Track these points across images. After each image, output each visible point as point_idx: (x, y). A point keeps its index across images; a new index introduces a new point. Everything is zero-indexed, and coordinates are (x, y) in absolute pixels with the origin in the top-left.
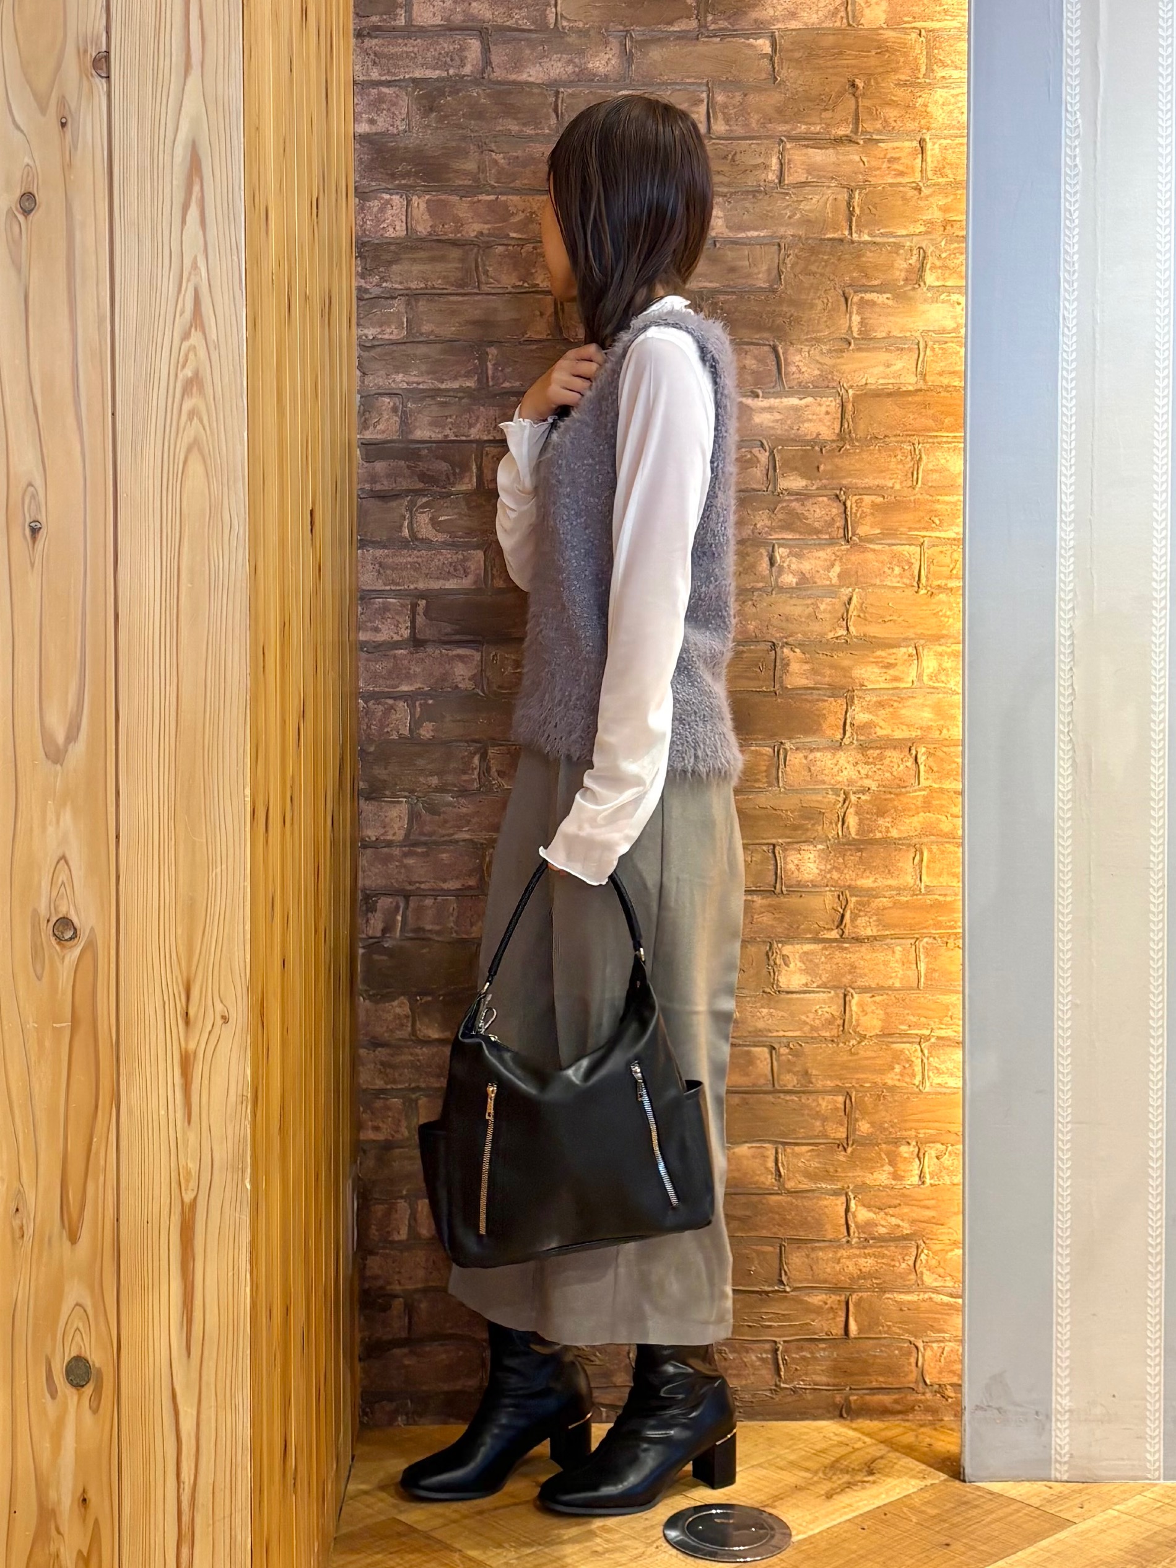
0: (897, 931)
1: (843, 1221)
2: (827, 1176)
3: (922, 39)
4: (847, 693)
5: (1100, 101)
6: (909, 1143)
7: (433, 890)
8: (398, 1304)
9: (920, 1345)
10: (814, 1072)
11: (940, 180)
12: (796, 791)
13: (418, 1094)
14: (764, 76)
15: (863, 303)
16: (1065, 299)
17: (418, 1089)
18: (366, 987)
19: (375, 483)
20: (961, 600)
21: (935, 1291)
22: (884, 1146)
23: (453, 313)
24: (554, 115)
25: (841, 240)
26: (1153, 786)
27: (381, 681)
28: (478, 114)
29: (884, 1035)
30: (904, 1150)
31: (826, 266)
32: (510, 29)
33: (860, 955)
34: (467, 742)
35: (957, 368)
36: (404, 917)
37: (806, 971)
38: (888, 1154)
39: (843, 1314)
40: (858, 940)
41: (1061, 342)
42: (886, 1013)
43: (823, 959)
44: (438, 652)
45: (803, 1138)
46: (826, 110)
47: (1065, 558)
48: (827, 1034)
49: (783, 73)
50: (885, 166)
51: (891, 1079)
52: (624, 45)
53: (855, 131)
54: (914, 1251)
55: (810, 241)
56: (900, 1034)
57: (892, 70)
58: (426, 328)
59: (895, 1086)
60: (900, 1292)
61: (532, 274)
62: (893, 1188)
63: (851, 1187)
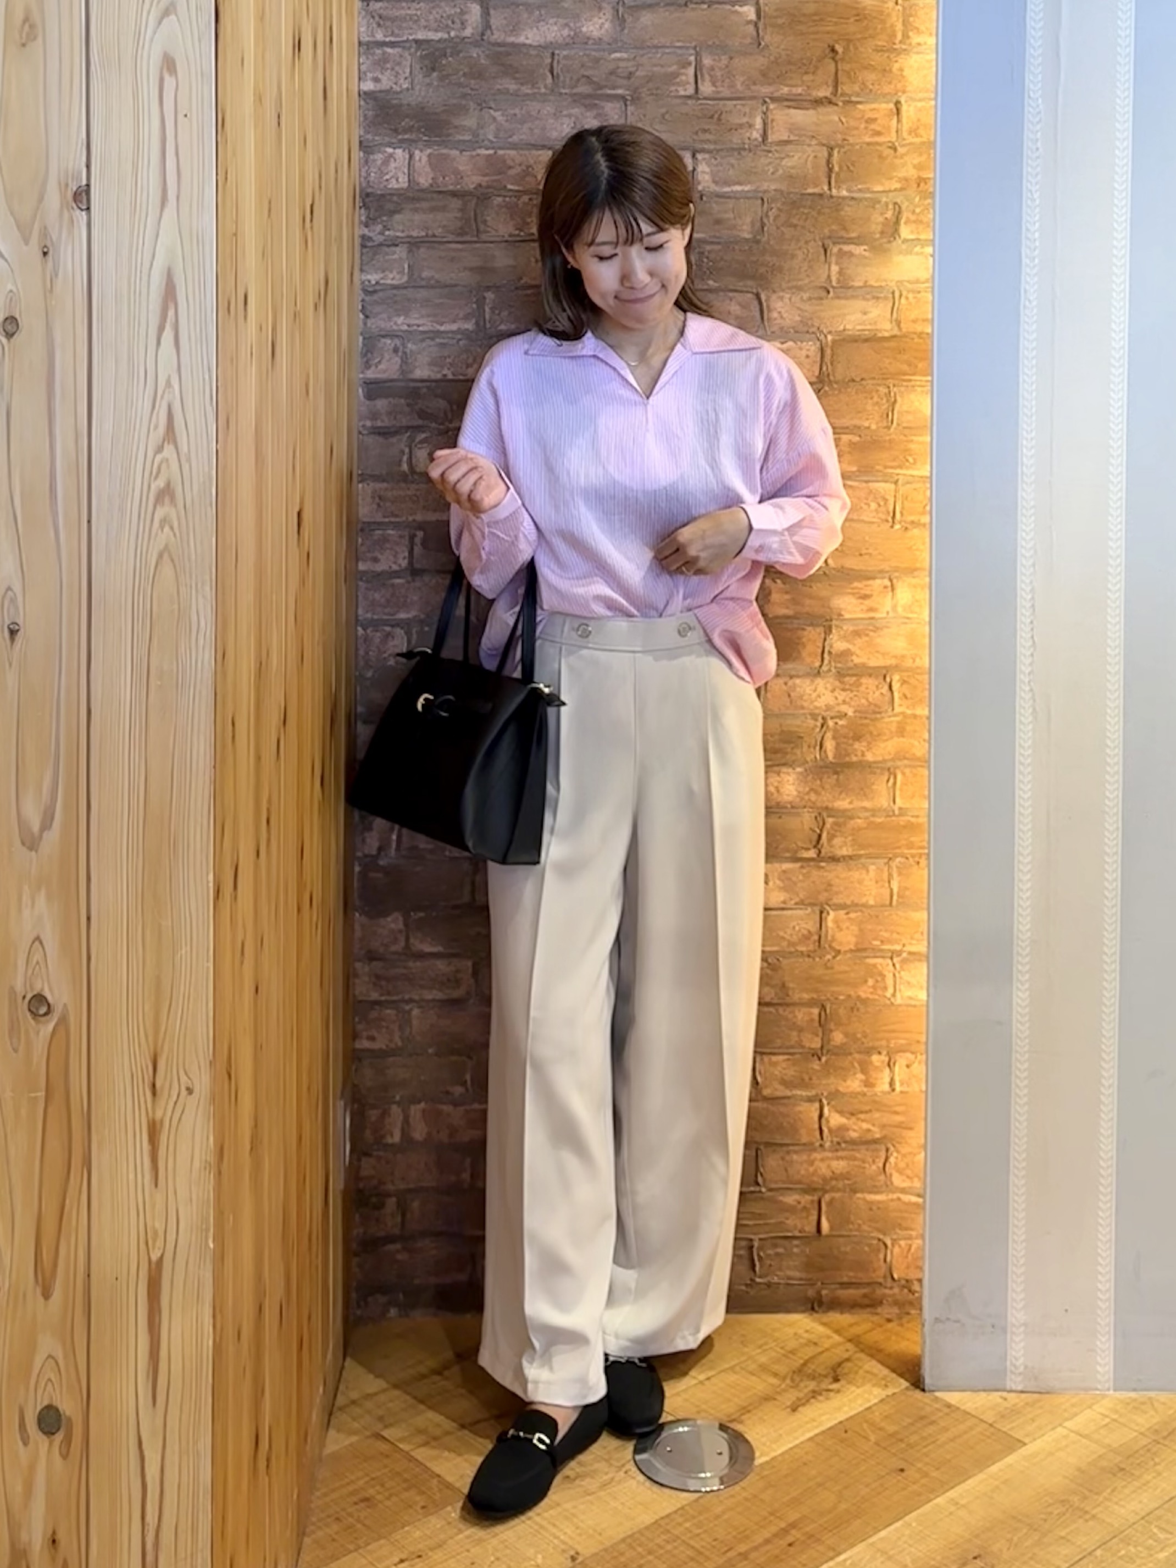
0: (871, 850)
1: (817, 1126)
2: (803, 1084)
4: (826, 623)
5: (1061, 89)
6: (880, 1053)
8: (391, 1202)
9: (889, 1242)
10: (791, 985)
11: (915, 140)
12: (777, 716)
13: (410, 1006)
14: (748, 41)
15: (841, 254)
17: (411, 1000)
19: (376, 419)
21: (903, 1191)
22: (857, 1056)
23: (452, 259)
24: (550, 76)
25: (821, 195)
27: (379, 609)
28: (478, 73)
29: (858, 950)
30: (875, 1058)
31: (806, 219)
33: (836, 874)
36: (399, 836)
37: (784, 889)
38: (860, 1063)
39: (815, 1213)
40: (834, 859)
42: (861, 930)
43: (801, 877)
44: (434, 581)
45: (780, 1048)
46: (807, 73)
47: (1026, 517)
48: (802, 948)
49: (767, 39)
50: (862, 126)
51: (864, 992)
52: (617, 11)
53: (835, 93)
54: (883, 1154)
55: (792, 196)
56: (873, 949)
57: (872, 37)
58: (425, 274)
59: (868, 999)
60: (870, 1192)
61: (528, 224)
62: (864, 1095)
63: (825, 1094)
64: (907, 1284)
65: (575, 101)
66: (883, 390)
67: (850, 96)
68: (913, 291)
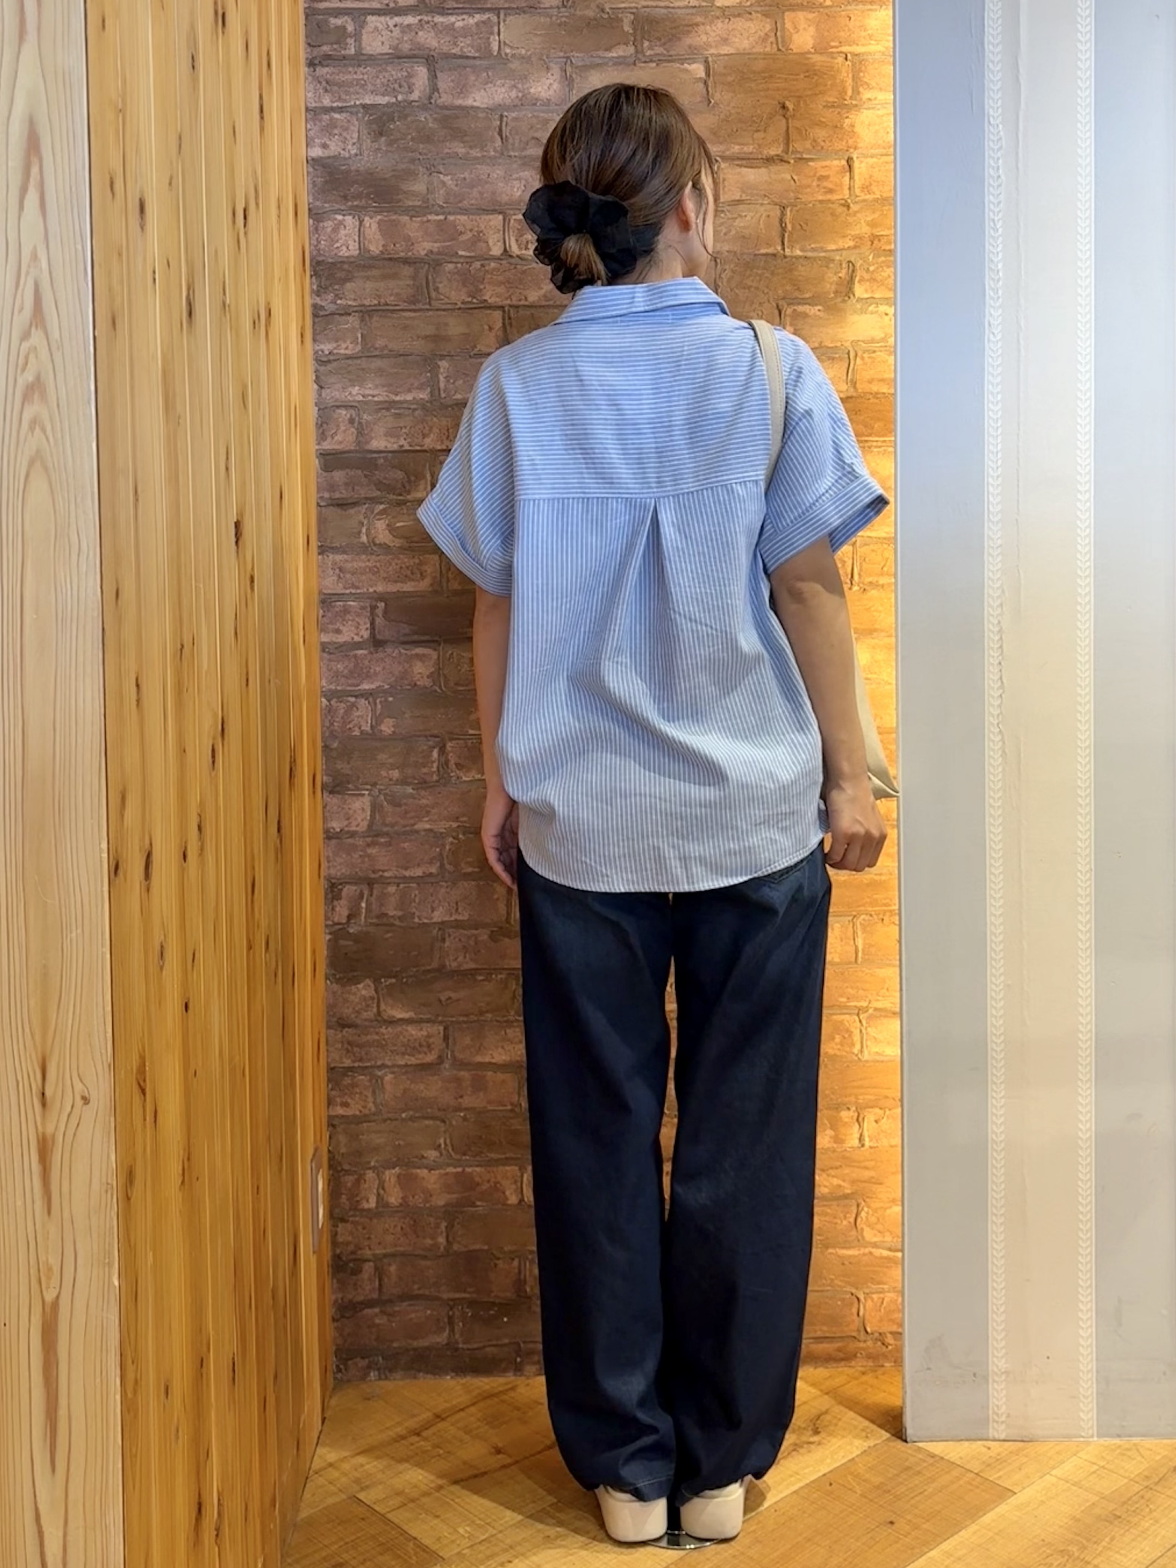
3: (848, 63)
5: (1021, 114)
6: (849, 1109)
7: (396, 877)
8: (368, 1268)
9: (862, 1297)
11: (868, 197)
13: (383, 1071)
14: (699, 99)
15: (796, 315)
16: (991, 306)
17: (383, 1066)
18: (333, 972)
19: (334, 492)
20: (893, 595)
21: (875, 1245)
23: (405, 328)
24: (499, 139)
25: (774, 255)
26: (1080, 775)
27: (343, 680)
28: (427, 138)
30: (844, 1114)
31: (760, 280)
32: (455, 56)
34: (426, 736)
35: (886, 376)
36: (368, 905)
38: (829, 1120)
41: (987, 348)
44: (397, 651)
46: (758, 131)
47: (993, 556)
49: (717, 97)
50: (815, 184)
51: (832, 1049)
52: (565, 71)
53: (786, 151)
54: (854, 1209)
55: (745, 257)
56: (839, 1006)
57: (820, 93)
58: (380, 343)
59: (835, 1055)
60: (842, 1248)
61: (481, 290)
62: (834, 1151)
64: (881, 1338)
65: (524, 164)
67: (801, 153)
68: (868, 351)
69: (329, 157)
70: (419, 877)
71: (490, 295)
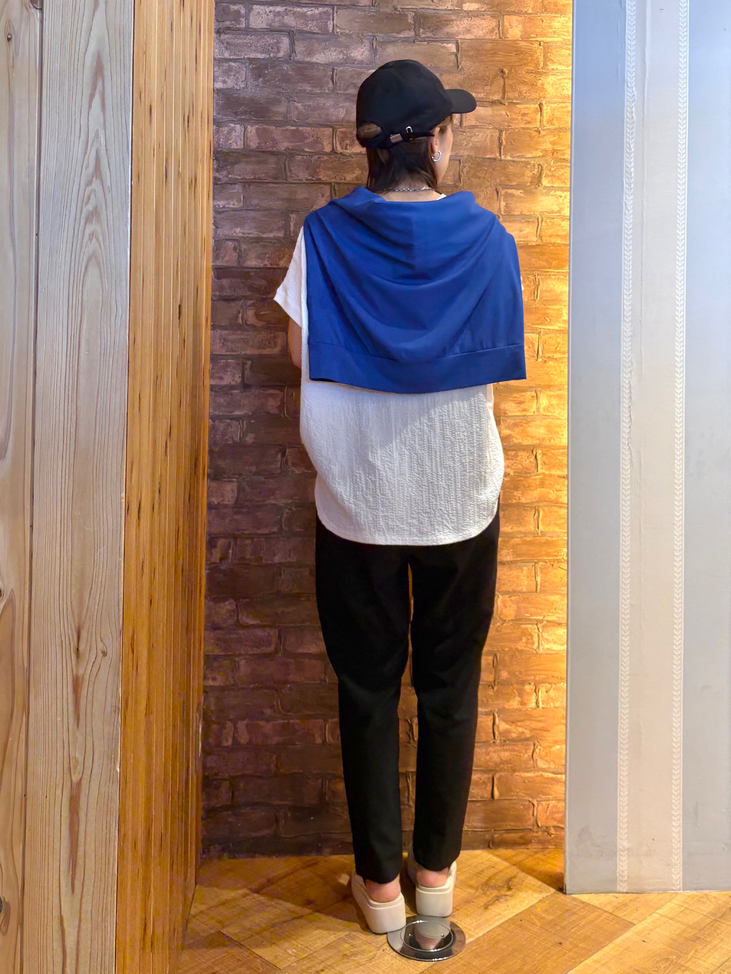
0: (524, 558)
1: (491, 731)
3: (541, 47)
5: (646, 83)
6: (530, 684)
7: (252, 534)
9: (535, 803)
11: (551, 127)
13: (240, 658)
14: (452, 65)
15: (507, 195)
17: (240, 654)
18: (210, 593)
19: (222, 292)
21: (544, 770)
22: (515, 686)
23: (271, 193)
24: (331, 82)
25: (495, 159)
27: (223, 409)
28: (287, 80)
29: (517, 620)
30: (527, 688)
31: (486, 173)
32: (306, 32)
33: (503, 572)
34: (274, 445)
35: (563, 234)
36: (234, 551)
38: (518, 690)
39: (491, 785)
41: (624, 218)
42: (518, 607)
44: (257, 391)
46: (487, 85)
47: (626, 342)
49: (463, 64)
50: (519, 118)
51: (520, 646)
52: (373, 44)
53: (503, 98)
54: (532, 748)
55: (477, 159)
56: (526, 619)
57: (526, 64)
58: (253, 202)
59: (522, 650)
60: (524, 772)
61: (318, 172)
62: (520, 710)
63: (496, 710)
64: (547, 830)
65: (346, 98)
66: (532, 277)
67: (512, 99)
68: (550, 218)
69: (227, 89)
70: (267, 534)
71: (323, 176)
